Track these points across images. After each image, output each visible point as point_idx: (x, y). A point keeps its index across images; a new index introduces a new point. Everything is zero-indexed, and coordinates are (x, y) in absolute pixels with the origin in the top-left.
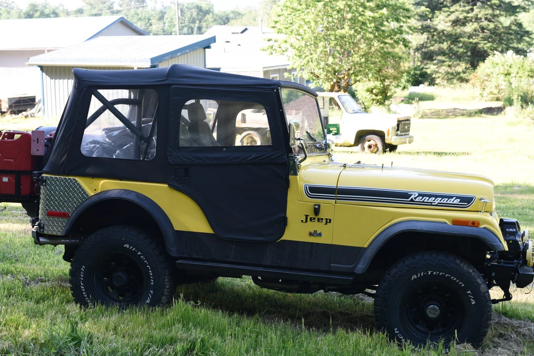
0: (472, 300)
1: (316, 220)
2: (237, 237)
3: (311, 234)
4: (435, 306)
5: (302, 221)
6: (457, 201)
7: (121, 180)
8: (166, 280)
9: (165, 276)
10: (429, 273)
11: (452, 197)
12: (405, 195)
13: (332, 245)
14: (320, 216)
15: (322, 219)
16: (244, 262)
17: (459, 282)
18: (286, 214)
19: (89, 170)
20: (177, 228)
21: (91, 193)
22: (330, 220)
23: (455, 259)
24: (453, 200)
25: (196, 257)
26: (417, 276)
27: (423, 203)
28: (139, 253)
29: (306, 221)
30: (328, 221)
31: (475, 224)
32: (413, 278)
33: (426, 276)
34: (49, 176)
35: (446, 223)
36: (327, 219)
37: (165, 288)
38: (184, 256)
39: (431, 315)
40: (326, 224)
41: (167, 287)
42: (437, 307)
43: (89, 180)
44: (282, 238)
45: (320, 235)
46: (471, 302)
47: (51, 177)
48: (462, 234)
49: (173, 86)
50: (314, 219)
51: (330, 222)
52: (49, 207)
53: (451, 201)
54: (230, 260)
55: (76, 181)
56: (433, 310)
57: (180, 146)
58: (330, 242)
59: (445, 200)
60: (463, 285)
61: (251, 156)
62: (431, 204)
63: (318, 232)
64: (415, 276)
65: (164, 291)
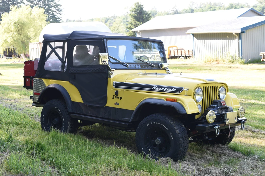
0: (172, 137)
1: (117, 98)
2: (91, 104)
3: (115, 104)
4: (158, 139)
5: (112, 98)
6: (174, 90)
7: (56, 80)
8: (69, 122)
9: (68, 120)
10: (154, 123)
11: (172, 88)
12: (151, 87)
13: (123, 109)
14: (118, 96)
15: (119, 97)
16: (93, 115)
17: (166, 128)
18: (107, 95)
19: (47, 76)
20: (72, 100)
21: (47, 85)
22: (122, 98)
23: (166, 117)
24: (172, 89)
25: (78, 113)
26: (149, 124)
27: (159, 91)
28: (60, 111)
29: (114, 98)
30: (121, 98)
31: (175, 100)
32: (148, 125)
33: (153, 124)
34: (36, 78)
35: (163, 100)
36: (121, 97)
37: (68, 126)
38: (75, 112)
39: (157, 143)
40: (120, 99)
41: (69, 125)
42: (159, 139)
43: (47, 80)
44: (106, 106)
45: (118, 104)
46: (172, 138)
47: (35, 79)
48: (167, 105)
49: (71, 40)
50: (116, 97)
51: (122, 99)
52: (35, 91)
53: (172, 90)
54: (89, 114)
55: (42, 81)
56: (158, 141)
57: (73, 65)
58: (122, 108)
59: (169, 90)
60: (168, 130)
61: (94, 69)
62: (162, 91)
63: (118, 103)
64: (148, 124)
65: (68, 127)
